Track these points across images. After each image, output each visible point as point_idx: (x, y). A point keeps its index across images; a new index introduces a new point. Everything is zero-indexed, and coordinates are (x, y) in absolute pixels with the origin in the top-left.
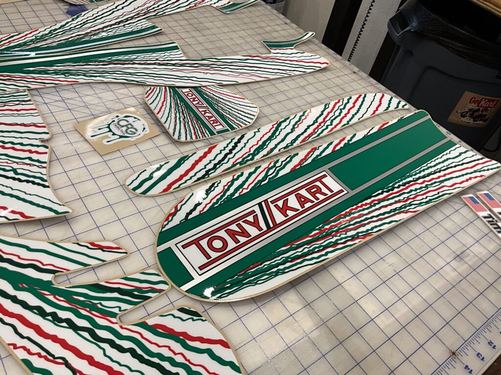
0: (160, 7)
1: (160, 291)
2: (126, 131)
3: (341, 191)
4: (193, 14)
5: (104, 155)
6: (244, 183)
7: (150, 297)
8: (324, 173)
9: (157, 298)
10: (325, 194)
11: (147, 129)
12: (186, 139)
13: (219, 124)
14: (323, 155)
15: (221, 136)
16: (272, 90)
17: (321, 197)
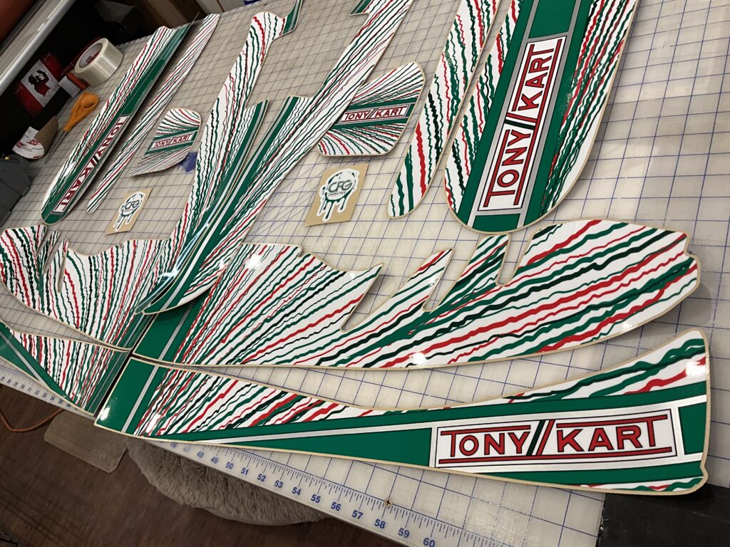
0: (241, 88)
1: (506, 244)
2: (343, 189)
3: (560, 42)
4: (271, 62)
5: (351, 218)
6: (475, 121)
7: (504, 254)
8: (529, 45)
9: (509, 250)
10: (549, 58)
11: (355, 171)
12: (392, 145)
13: (400, 109)
14: (511, 33)
15: (413, 115)
16: (407, 38)
17: (549, 64)
